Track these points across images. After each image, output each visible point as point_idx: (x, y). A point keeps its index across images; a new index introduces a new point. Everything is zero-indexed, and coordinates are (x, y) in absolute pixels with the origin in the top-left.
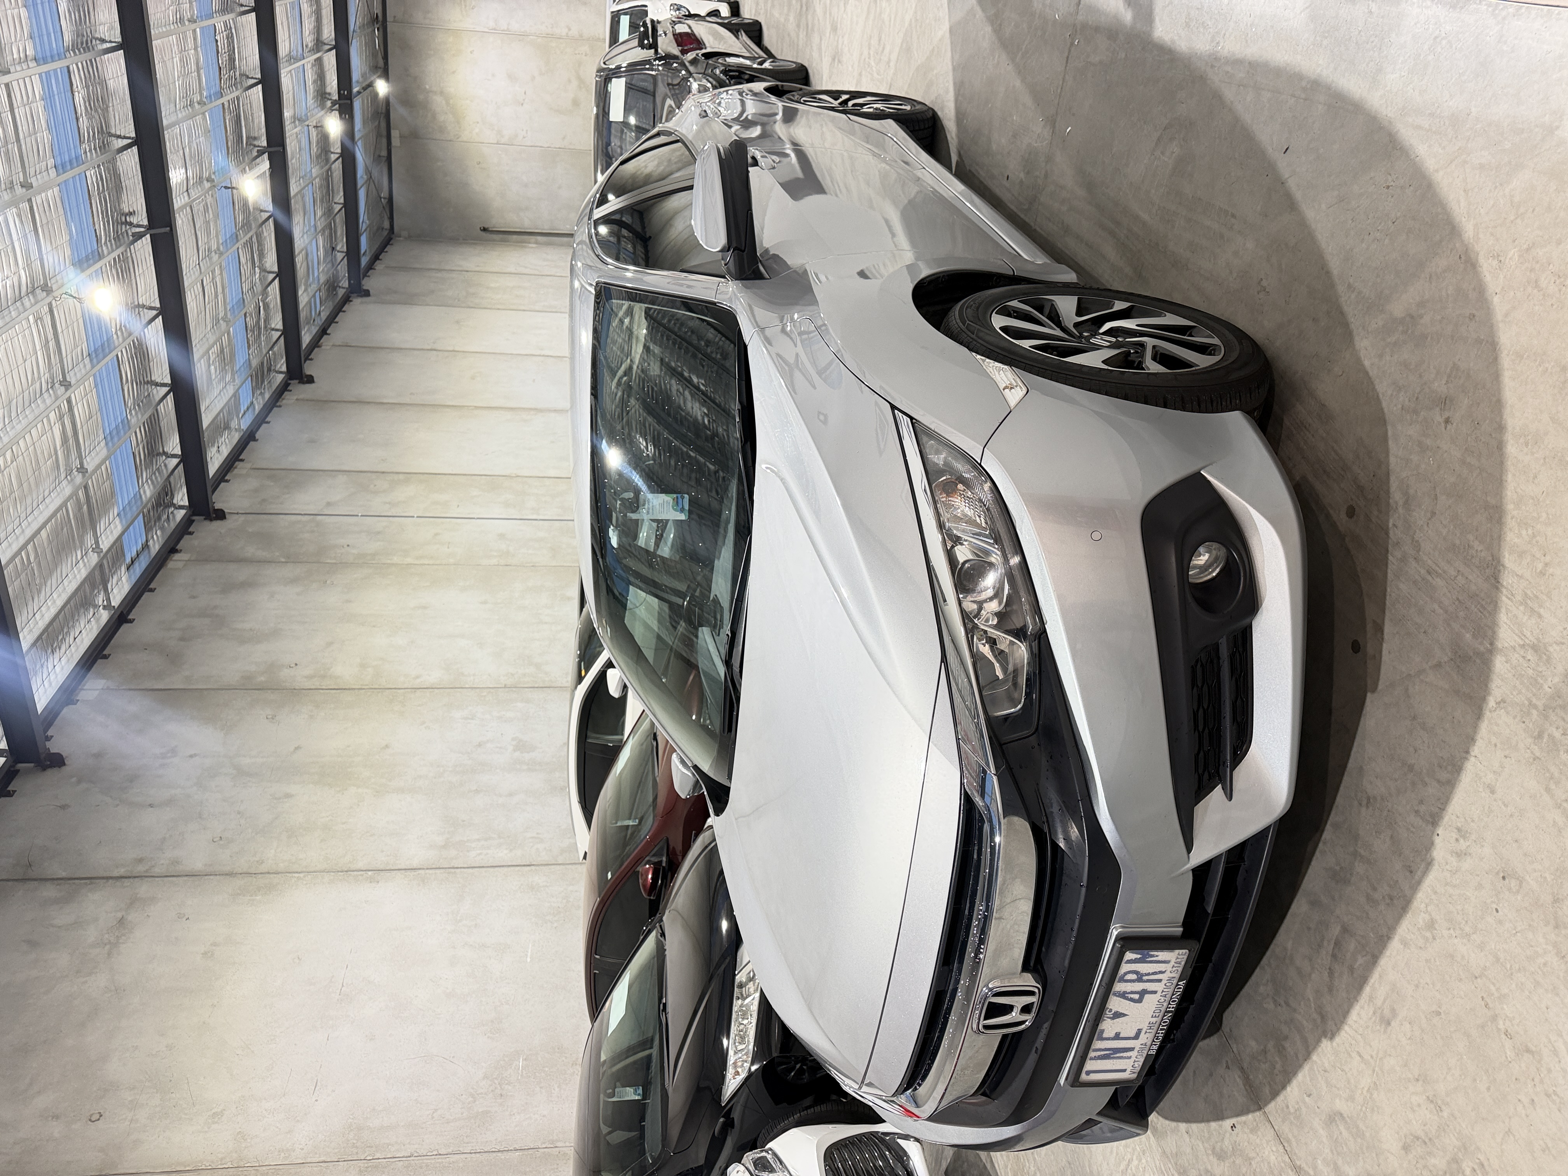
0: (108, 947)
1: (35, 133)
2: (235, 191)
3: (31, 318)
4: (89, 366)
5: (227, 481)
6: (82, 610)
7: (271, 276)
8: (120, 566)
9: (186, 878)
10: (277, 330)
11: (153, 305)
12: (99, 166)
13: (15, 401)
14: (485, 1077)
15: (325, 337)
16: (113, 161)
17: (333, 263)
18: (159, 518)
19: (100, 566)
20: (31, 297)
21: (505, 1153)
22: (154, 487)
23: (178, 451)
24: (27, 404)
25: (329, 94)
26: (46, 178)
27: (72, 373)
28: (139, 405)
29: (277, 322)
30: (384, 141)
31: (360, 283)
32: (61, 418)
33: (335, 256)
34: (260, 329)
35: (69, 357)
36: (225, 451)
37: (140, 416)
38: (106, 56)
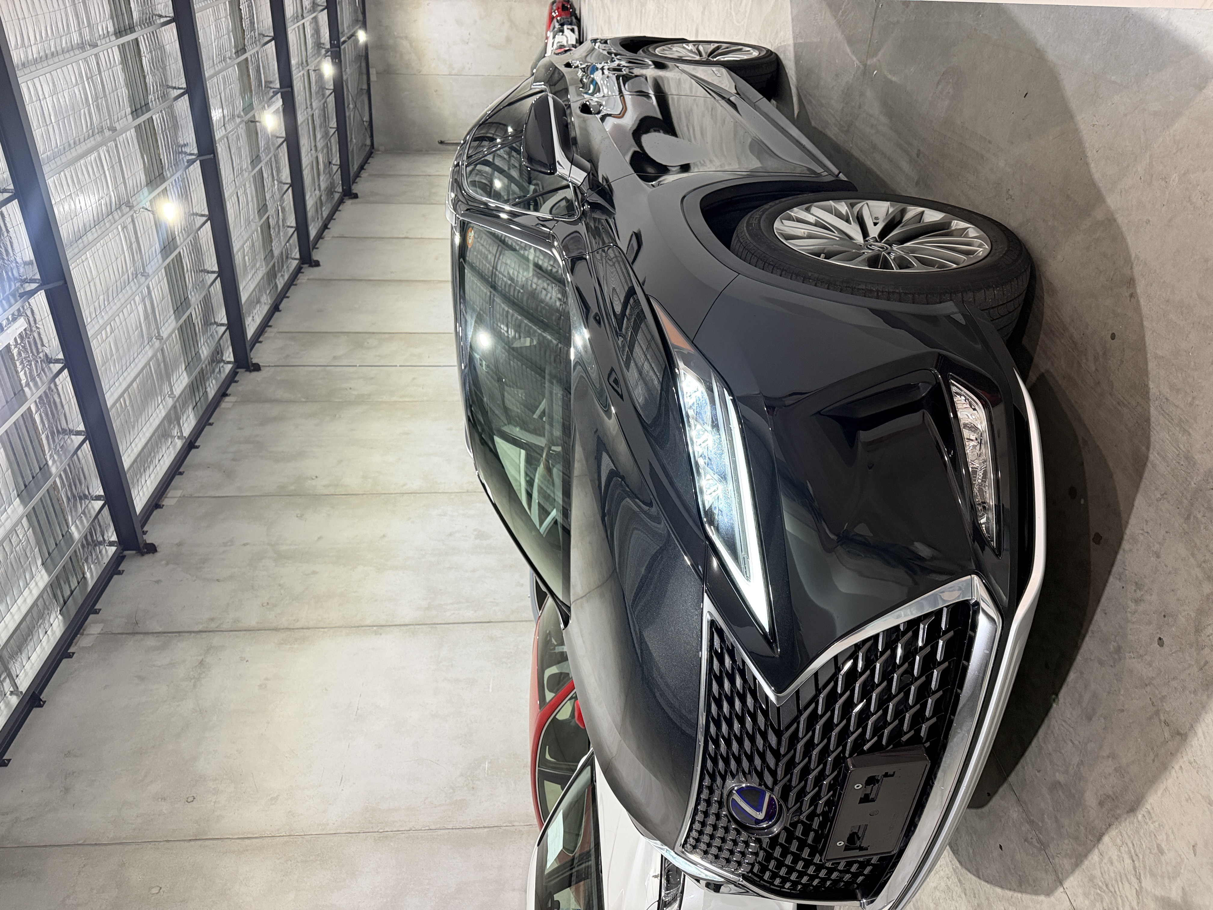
0: (193, 681)
1: (117, 90)
2: (258, 124)
3: (119, 227)
4: (160, 261)
5: (260, 342)
6: (163, 440)
7: (286, 186)
8: (188, 406)
9: (244, 632)
10: (292, 227)
11: (203, 213)
12: (161, 111)
13: (111, 289)
14: (462, 775)
15: (327, 230)
16: (171, 107)
17: (331, 175)
18: (214, 371)
19: (174, 407)
20: (119, 211)
21: (477, 830)
22: (209, 348)
23: (225, 321)
24: (119, 290)
25: (323, 44)
26: (126, 123)
27: (149, 266)
28: (196, 288)
29: (291, 221)
30: (365, 77)
31: (350, 188)
32: (143, 300)
33: (332, 168)
34: (279, 226)
35: (147, 254)
36: (258, 320)
37: (197, 296)
38: (163, 28)
